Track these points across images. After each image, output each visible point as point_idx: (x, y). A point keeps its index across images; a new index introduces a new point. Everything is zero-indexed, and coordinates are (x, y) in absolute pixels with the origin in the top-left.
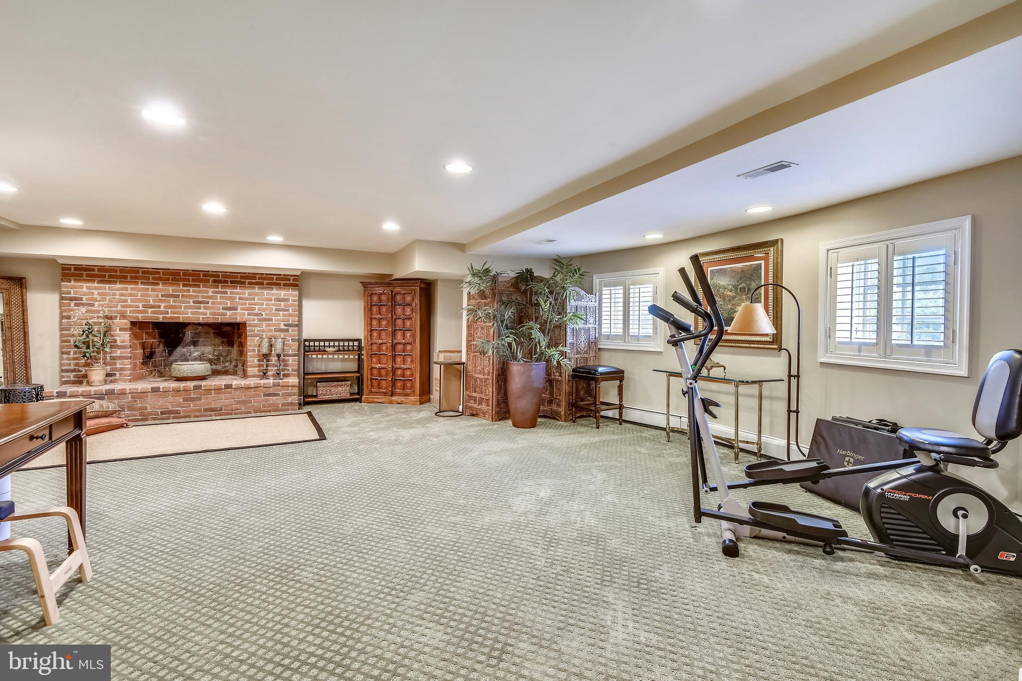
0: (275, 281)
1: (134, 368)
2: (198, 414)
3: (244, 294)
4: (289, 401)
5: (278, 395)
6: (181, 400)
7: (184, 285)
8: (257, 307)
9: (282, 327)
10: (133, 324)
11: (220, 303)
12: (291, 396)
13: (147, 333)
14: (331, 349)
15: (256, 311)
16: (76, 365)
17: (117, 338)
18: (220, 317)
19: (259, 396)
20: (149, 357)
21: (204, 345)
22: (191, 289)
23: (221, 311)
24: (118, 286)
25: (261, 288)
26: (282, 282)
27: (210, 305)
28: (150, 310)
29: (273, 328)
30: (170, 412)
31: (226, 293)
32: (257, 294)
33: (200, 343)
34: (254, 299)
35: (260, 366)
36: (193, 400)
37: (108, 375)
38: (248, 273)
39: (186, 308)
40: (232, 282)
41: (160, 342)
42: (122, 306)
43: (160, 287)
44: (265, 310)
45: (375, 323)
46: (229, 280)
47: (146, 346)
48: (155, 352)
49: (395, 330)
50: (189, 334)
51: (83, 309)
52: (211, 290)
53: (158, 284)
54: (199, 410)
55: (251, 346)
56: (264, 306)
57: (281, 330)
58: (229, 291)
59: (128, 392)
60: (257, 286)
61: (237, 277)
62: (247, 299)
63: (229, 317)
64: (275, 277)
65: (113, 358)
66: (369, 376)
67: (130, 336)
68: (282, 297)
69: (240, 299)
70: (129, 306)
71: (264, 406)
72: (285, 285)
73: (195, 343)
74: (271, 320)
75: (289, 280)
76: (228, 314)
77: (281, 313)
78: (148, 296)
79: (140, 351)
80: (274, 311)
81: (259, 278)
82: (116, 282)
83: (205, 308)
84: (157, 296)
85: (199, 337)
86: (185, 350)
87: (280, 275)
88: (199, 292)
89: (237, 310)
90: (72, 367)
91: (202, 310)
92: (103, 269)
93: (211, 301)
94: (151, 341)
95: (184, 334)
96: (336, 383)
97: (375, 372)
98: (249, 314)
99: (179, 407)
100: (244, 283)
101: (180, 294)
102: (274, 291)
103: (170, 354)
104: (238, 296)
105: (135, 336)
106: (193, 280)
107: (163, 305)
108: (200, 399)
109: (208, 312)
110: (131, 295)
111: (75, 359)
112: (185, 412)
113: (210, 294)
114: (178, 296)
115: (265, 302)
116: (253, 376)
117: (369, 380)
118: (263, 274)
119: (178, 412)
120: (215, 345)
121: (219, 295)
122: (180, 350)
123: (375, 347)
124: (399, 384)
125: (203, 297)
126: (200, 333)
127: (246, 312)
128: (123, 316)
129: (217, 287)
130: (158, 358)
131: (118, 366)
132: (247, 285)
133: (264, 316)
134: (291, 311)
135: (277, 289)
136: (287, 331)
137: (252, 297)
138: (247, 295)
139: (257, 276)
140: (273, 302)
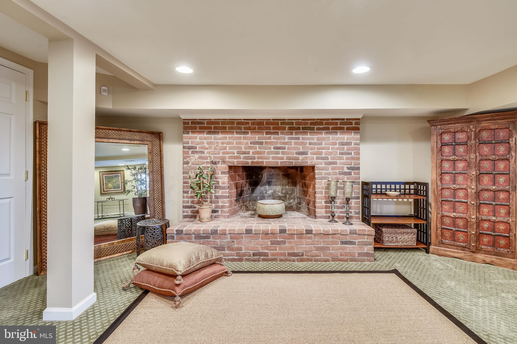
0: (339, 126)
1: (231, 206)
3: (313, 139)
5: (354, 243)
6: (269, 243)
7: (267, 133)
8: (324, 151)
9: (346, 170)
10: (230, 167)
11: (294, 148)
12: (366, 245)
13: (239, 175)
14: (392, 193)
15: (323, 155)
16: (192, 202)
17: (219, 180)
18: (294, 161)
19: (336, 243)
20: (240, 194)
22: (272, 136)
23: (295, 155)
24: (220, 136)
25: (327, 133)
26: (345, 127)
27: (286, 150)
28: (242, 156)
29: (337, 171)
30: (260, 254)
31: (298, 139)
32: (324, 139)
33: (273, 183)
34: (321, 144)
35: (326, 207)
37: (214, 211)
38: (317, 119)
39: (268, 153)
40: (303, 129)
41: (246, 182)
42: (223, 153)
43: (249, 135)
44: (331, 153)
45: (447, 165)
46: (301, 126)
47: (238, 186)
48: (244, 190)
49: (480, 173)
51: (197, 156)
52: (287, 137)
53: (247, 133)
55: (319, 188)
56: (330, 150)
57: (345, 174)
58: (301, 136)
59: (227, 232)
60: (324, 132)
61: (307, 124)
62: (315, 144)
63: (301, 161)
64: (339, 122)
65: (217, 197)
67: (228, 179)
68: (345, 141)
69: (310, 144)
70: (228, 153)
72: (348, 129)
73: (269, 183)
74: (336, 163)
75: (351, 124)
76: (301, 158)
77: (345, 156)
78: (240, 143)
79: (234, 190)
80: (338, 155)
81: (326, 124)
82: (218, 133)
83: (283, 153)
84: (247, 143)
85: (272, 178)
86: (262, 189)
87: (343, 119)
88: (278, 139)
89: (307, 154)
90: (190, 204)
91: (280, 155)
92: (210, 122)
93: (287, 146)
94: (241, 181)
97: (448, 221)
98: (317, 158)
99: (267, 249)
100: (313, 129)
101: (264, 141)
102: (339, 135)
103: (253, 192)
104: (308, 141)
105: (232, 178)
106: (274, 128)
107: (251, 151)
108: (285, 243)
109: (285, 156)
110: (229, 143)
111: (192, 197)
112: (273, 255)
113: (287, 140)
114: (261, 143)
115: (331, 146)
116: (321, 217)
117: (439, 230)
118: (328, 119)
120: (283, 185)
121: (293, 141)
122: (259, 189)
123: (447, 193)
124: (486, 240)
125: (281, 143)
126: (273, 175)
127: (315, 156)
128: (224, 162)
129: (292, 134)
130: (245, 195)
131: (220, 204)
132: (315, 131)
133: (330, 160)
134: (353, 154)
135: (341, 133)
136: (350, 174)
137: (320, 142)
138: (315, 141)
139: (324, 122)
140: (337, 146)
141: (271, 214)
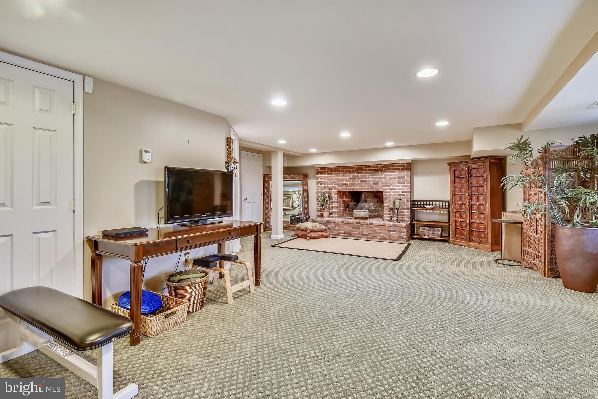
0: (397, 167)
1: (340, 211)
2: (358, 236)
3: (382, 175)
4: (401, 236)
5: (395, 231)
6: (352, 228)
7: (357, 173)
8: (388, 182)
9: (401, 193)
10: (339, 192)
11: (371, 181)
12: (402, 233)
13: (345, 196)
14: (428, 207)
15: (388, 185)
16: (321, 209)
17: (333, 198)
18: (371, 188)
19: (385, 230)
20: (347, 207)
21: (370, 202)
22: (359, 175)
23: (372, 185)
24: (333, 175)
25: (390, 172)
26: (401, 168)
27: (367, 182)
28: (344, 185)
29: (396, 194)
30: (348, 233)
31: (373, 175)
32: (388, 175)
33: (368, 201)
34: (387, 178)
35: (390, 214)
36: (356, 229)
37: (330, 214)
38: (384, 164)
39: (357, 184)
40: (376, 170)
41: (352, 200)
42: (335, 184)
43: (348, 174)
44: (392, 183)
45: (457, 190)
46: (375, 169)
47: (345, 202)
48: (349, 205)
49: (471, 195)
50: (363, 197)
51: (323, 186)
52: (367, 175)
53: (347, 173)
54: (359, 234)
55: (385, 203)
56: (392, 182)
57: (401, 195)
58: (375, 174)
59: (333, 222)
60: (388, 171)
61: (378, 167)
62: (383, 178)
63: (375, 188)
64: (397, 165)
65: (332, 207)
66: (454, 226)
67: (338, 197)
68: (401, 176)
69: (380, 178)
70: (337, 184)
71: (388, 237)
72: (402, 169)
73: (366, 201)
74: (395, 189)
75: (404, 166)
76: (375, 186)
77: (401, 185)
78: (343, 179)
79: (342, 204)
80: (397, 184)
81: (389, 166)
82: (332, 174)
83: (365, 184)
84: (346, 179)
85: (367, 198)
86: (362, 204)
87: (400, 163)
88: (362, 176)
89: (379, 184)
90: (320, 210)
91: (364, 185)
92: (329, 168)
93: (367, 180)
94: (347, 200)
95: (361, 197)
96: (433, 229)
97: (458, 224)
98: (384, 186)
99: (351, 231)
100: (382, 170)
101: (355, 177)
102: (397, 173)
103: (356, 206)
104: (379, 177)
105: (341, 197)
106: (360, 170)
107: (349, 183)
108: (359, 229)
109: (366, 185)
110: (337, 179)
111: (320, 206)
112: (354, 234)
113: (367, 177)
114: (354, 179)
115: (392, 179)
116: (386, 220)
117: (454, 229)
118: (391, 164)
119: (350, 234)
120: (374, 202)
121: (371, 177)
122: (360, 204)
123: (457, 207)
124: (475, 234)
125: (364, 178)
126: (368, 196)
127: (383, 185)
128: (335, 189)
129: (370, 173)
130: (351, 208)
131: (334, 210)
132: (383, 171)
133: (392, 187)
134: (406, 184)
135: (398, 172)
136: (404, 195)
137: (386, 177)
138: (383, 176)
139: (388, 165)
140: (396, 179)
141: (359, 217)
